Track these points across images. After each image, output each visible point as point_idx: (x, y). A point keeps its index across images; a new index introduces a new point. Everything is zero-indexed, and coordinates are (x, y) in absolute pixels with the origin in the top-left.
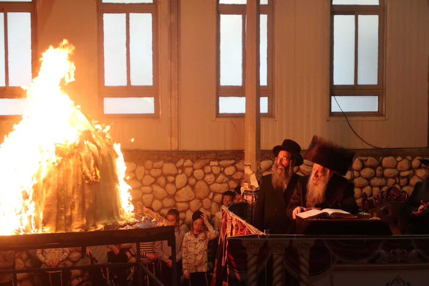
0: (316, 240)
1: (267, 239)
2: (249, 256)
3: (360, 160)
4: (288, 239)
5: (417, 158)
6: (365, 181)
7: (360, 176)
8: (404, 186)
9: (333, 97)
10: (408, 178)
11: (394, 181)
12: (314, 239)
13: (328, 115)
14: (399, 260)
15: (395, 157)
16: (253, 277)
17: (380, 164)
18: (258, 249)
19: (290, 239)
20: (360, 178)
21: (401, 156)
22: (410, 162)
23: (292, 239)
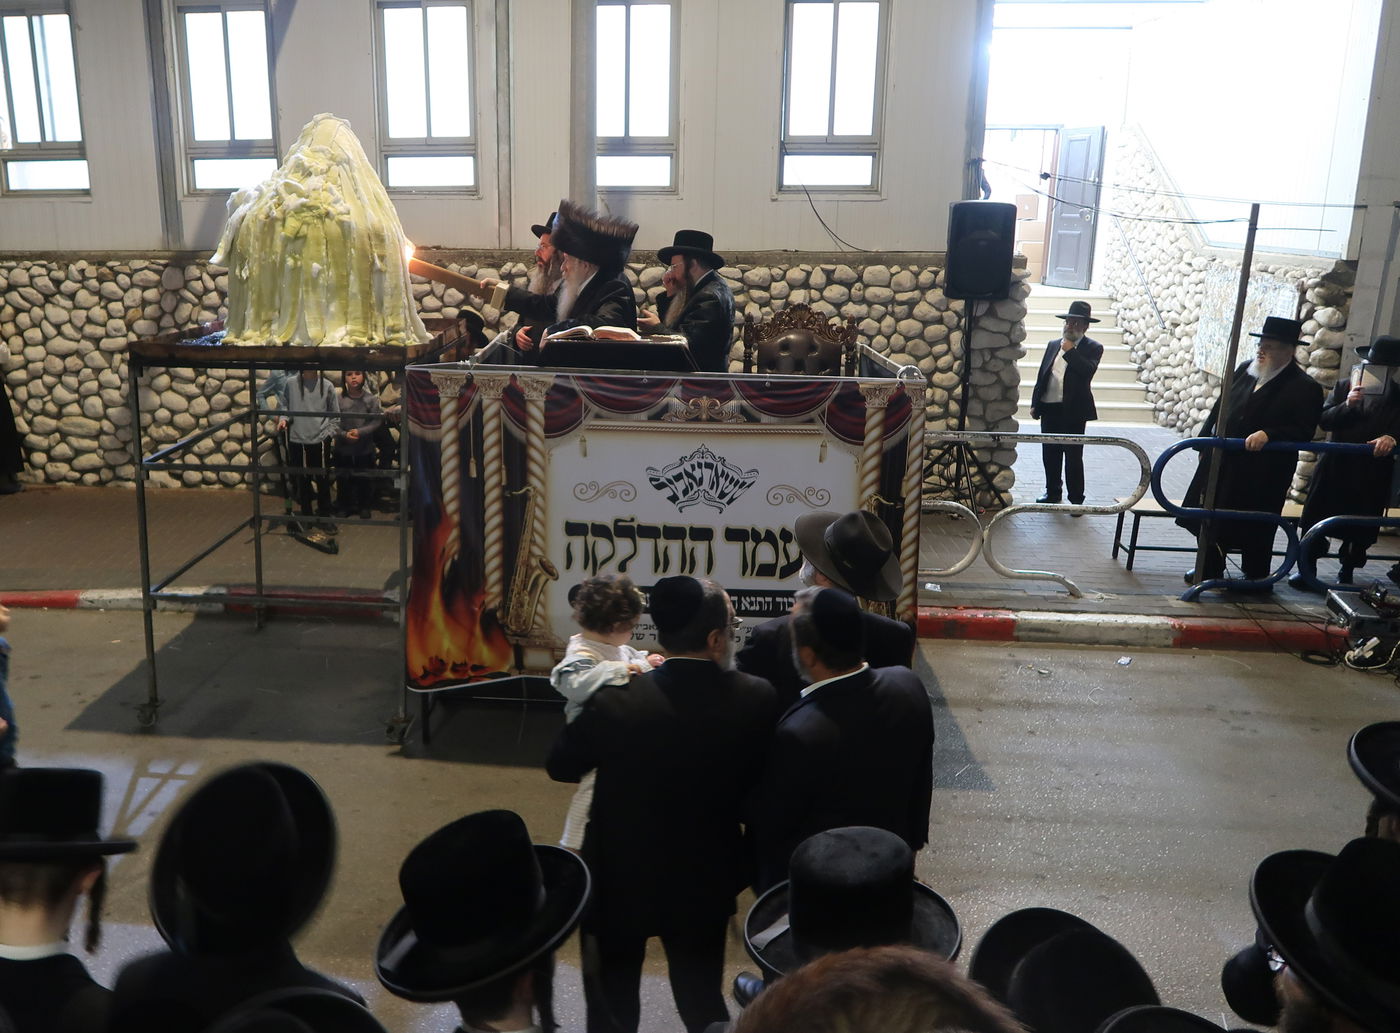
0: (557, 376)
1: (473, 372)
2: (443, 400)
3: (822, 269)
4: (508, 372)
5: (930, 269)
6: (831, 308)
7: (822, 298)
8: (902, 319)
9: (786, 157)
10: (912, 304)
11: (883, 308)
12: (555, 374)
13: (775, 190)
14: (704, 417)
15: (889, 265)
16: (450, 437)
17: (860, 279)
18: (457, 388)
19: (510, 373)
20: (822, 303)
21: (900, 265)
22: (916, 275)
23: (516, 373)
